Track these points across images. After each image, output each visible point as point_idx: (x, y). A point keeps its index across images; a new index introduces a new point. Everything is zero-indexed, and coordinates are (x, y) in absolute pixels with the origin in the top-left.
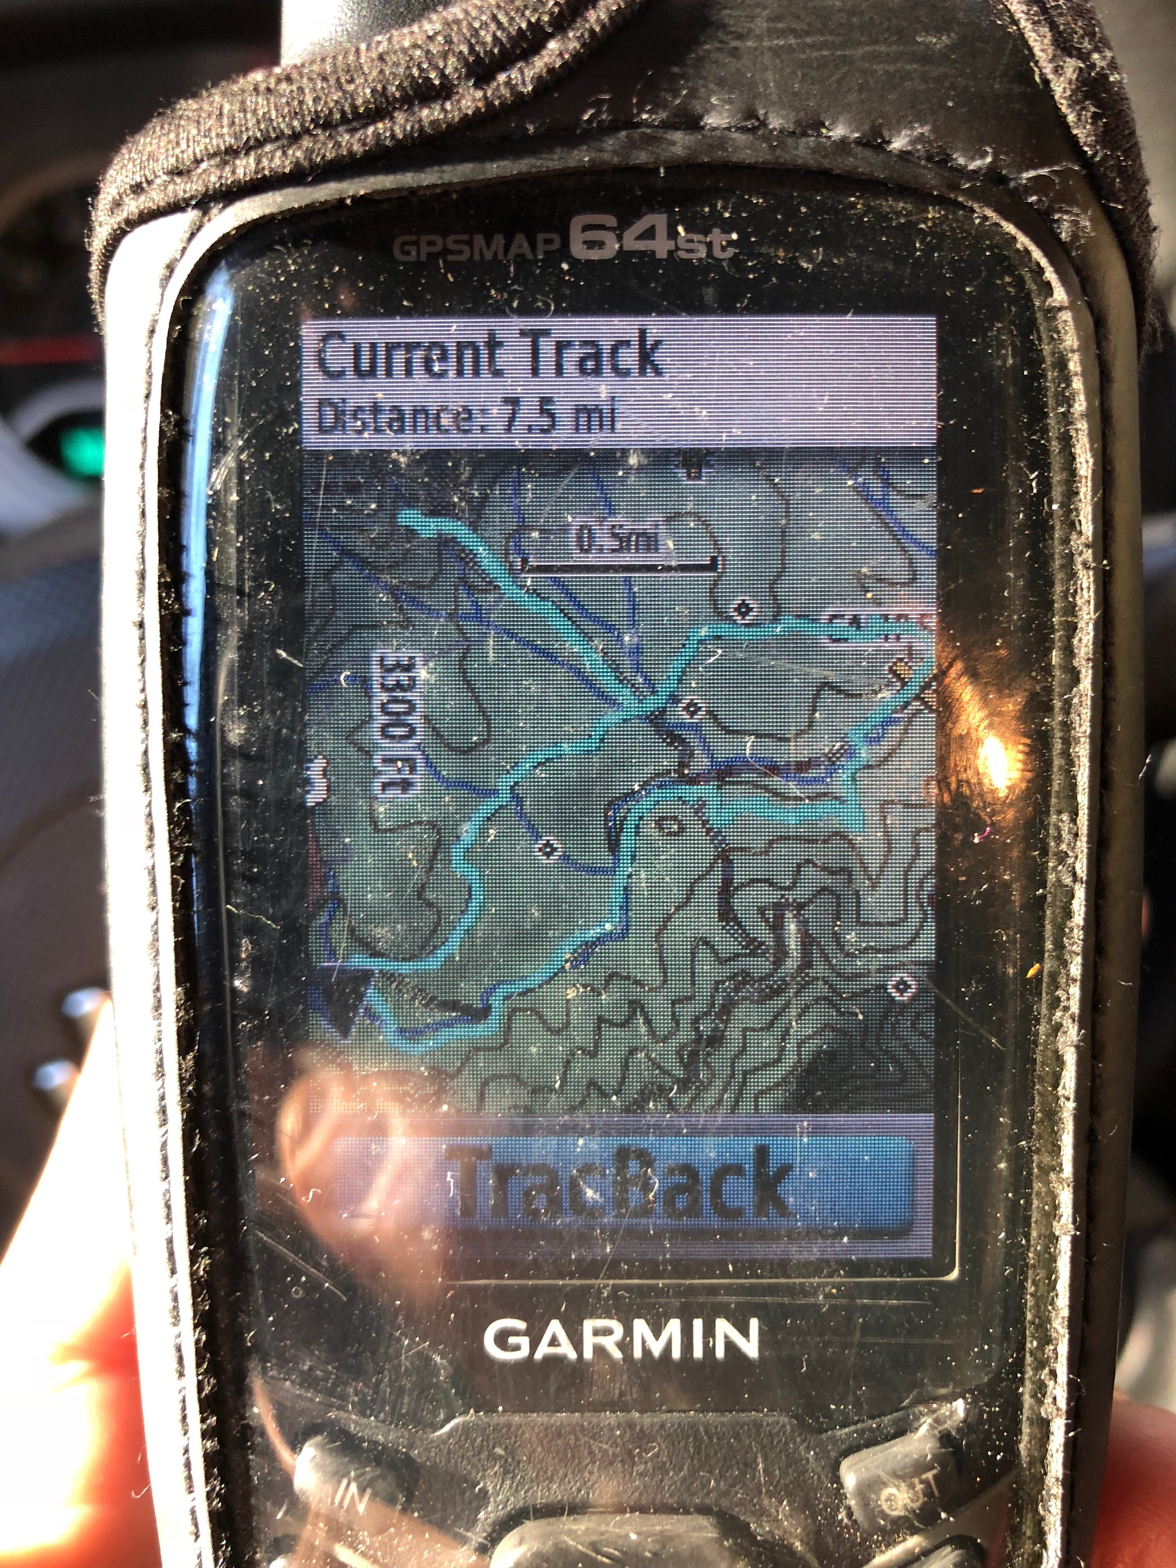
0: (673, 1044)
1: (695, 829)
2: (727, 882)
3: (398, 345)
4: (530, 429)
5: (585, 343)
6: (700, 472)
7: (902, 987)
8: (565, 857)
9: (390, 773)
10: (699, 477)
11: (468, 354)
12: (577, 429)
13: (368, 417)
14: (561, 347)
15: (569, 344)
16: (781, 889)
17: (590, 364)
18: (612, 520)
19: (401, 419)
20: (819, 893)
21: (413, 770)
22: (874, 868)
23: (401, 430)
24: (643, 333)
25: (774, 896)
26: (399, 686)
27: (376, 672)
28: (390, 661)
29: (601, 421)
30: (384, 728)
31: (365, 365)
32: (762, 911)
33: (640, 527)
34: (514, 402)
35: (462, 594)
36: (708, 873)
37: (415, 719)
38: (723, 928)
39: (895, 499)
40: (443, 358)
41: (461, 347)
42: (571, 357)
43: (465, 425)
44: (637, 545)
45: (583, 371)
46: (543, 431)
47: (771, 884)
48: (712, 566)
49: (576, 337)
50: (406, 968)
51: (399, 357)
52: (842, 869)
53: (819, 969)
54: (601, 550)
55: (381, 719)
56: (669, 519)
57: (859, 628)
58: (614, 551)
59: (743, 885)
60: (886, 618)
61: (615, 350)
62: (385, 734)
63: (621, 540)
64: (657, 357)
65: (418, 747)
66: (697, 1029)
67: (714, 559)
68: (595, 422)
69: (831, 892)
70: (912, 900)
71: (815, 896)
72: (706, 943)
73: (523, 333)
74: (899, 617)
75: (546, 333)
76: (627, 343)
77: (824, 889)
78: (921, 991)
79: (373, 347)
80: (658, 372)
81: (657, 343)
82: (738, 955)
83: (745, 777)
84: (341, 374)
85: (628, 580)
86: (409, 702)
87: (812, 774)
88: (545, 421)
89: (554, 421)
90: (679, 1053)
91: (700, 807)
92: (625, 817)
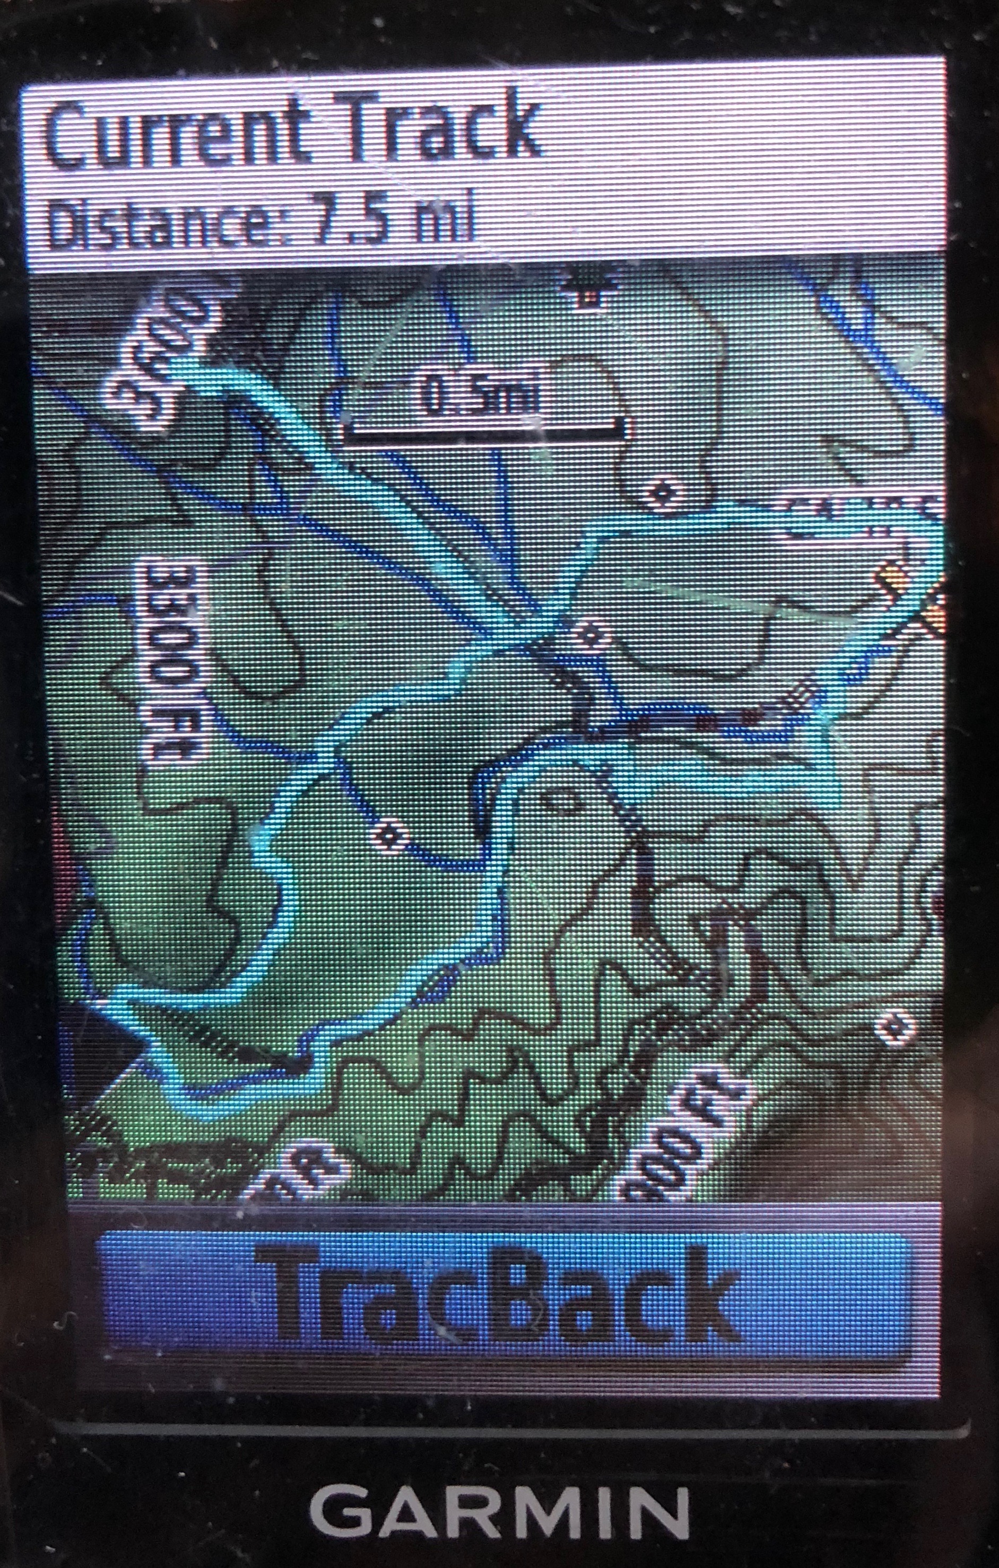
0: (572, 1105)
1: (598, 805)
2: (645, 879)
3: (159, 120)
4: (351, 238)
5: (427, 112)
6: (598, 296)
7: (895, 1028)
8: (413, 847)
9: (164, 732)
10: (596, 304)
11: (260, 130)
12: (419, 238)
13: (120, 226)
14: (394, 116)
15: (405, 113)
16: (721, 889)
17: (436, 142)
18: (472, 369)
19: (166, 228)
20: (776, 895)
21: (196, 727)
22: (854, 861)
23: (167, 243)
24: (511, 96)
25: (713, 901)
26: (173, 607)
27: (140, 589)
28: (161, 573)
29: (453, 224)
30: (154, 666)
31: (113, 150)
32: (694, 920)
33: (511, 377)
34: (327, 200)
35: (261, 479)
36: (617, 867)
37: (196, 654)
38: (641, 945)
39: (883, 331)
40: (226, 135)
41: (249, 119)
42: (409, 131)
43: (258, 235)
44: (508, 403)
45: (427, 154)
46: (370, 240)
47: (709, 884)
48: (617, 432)
49: (416, 102)
50: (191, 1001)
51: (161, 135)
52: (809, 862)
53: (776, 1001)
54: (457, 412)
55: (148, 655)
56: (554, 365)
57: (830, 518)
58: (475, 412)
59: (669, 884)
60: (870, 502)
61: (471, 120)
62: (155, 676)
63: (485, 395)
64: (534, 129)
65: (204, 693)
66: (604, 1088)
67: (619, 422)
68: (445, 229)
69: (793, 895)
70: (910, 904)
71: (770, 900)
72: (617, 967)
73: (340, 98)
74: (890, 501)
75: (371, 97)
76: (488, 110)
77: (783, 890)
78: (922, 1033)
79: (124, 123)
80: (535, 151)
81: (534, 108)
82: (661, 984)
83: (668, 731)
84: (78, 164)
85: (497, 455)
86: (188, 630)
87: (764, 726)
88: (372, 227)
89: (385, 226)
90: (578, 1121)
91: (604, 774)
92: (498, 790)
